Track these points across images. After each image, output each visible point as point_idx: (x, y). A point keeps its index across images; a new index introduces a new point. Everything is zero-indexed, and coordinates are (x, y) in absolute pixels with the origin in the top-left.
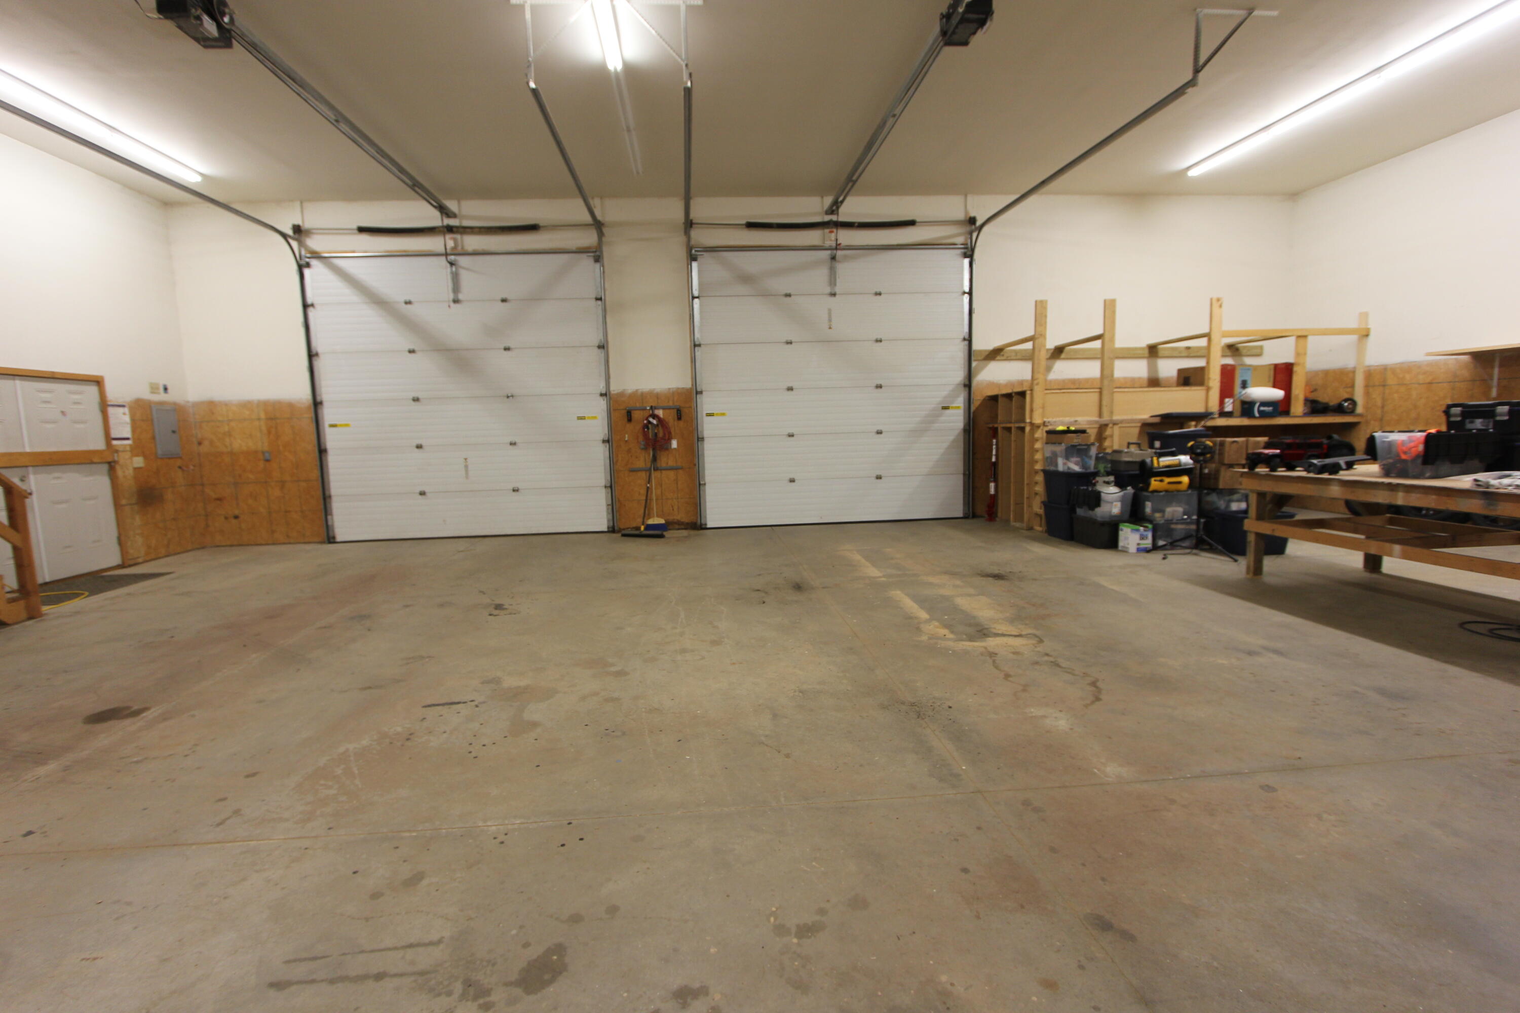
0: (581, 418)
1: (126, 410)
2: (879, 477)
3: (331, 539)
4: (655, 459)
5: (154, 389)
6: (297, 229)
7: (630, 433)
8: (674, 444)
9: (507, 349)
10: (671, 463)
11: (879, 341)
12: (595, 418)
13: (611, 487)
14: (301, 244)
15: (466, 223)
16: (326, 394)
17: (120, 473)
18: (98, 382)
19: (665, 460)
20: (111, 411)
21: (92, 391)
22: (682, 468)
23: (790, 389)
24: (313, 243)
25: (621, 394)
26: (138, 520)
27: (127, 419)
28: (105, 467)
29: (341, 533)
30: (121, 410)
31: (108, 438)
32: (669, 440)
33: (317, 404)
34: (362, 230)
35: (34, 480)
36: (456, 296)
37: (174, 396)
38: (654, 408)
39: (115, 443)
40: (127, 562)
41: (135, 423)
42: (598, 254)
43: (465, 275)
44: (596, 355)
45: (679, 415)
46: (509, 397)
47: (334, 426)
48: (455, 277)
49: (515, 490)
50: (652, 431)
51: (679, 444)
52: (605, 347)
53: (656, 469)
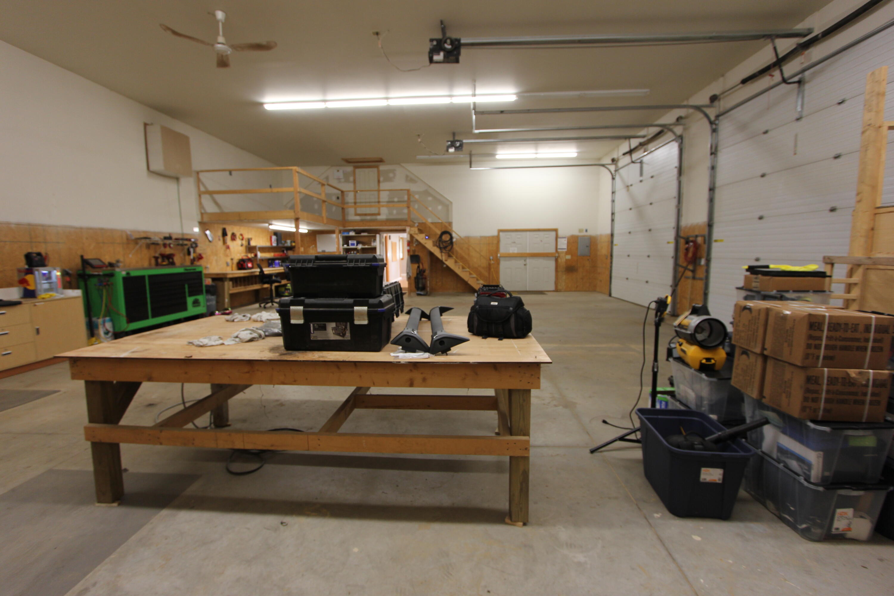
0: (667, 243)
1: (566, 239)
3: (610, 295)
4: (694, 271)
5: (580, 231)
6: (613, 160)
8: (702, 262)
9: (651, 204)
10: (700, 275)
12: (671, 243)
13: (672, 286)
14: (616, 165)
15: (647, 138)
17: (559, 260)
18: (556, 230)
19: (698, 273)
20: (559, 240)
21: (554, 233)
22: (704, 279)
23: (761, 218)
24: (621, 164)
25: (684, 228)
26: (564, 277)
27: (566, 242)
28: (554, 259)
30: (564, 239)
31: (557, 249)
32: (700, 258)
33: (612, 236)
34: (624, 154)
35: (528, 261)
36: (641, 178)
37: (591, 233)
38: (697, 236)
39: (559, 250)
40: (557, 290)
41: (569, 243)
42: (680, 139)
43: (644, 167)
44: (674, 202)
45: (705, 240)
46: (650, 230)
47: (615, 245)
48: (641, 168)
49: (647, 282)
50: (691, 252)
51: (704, 262)
52: (678, 198)
53: (694, 278)
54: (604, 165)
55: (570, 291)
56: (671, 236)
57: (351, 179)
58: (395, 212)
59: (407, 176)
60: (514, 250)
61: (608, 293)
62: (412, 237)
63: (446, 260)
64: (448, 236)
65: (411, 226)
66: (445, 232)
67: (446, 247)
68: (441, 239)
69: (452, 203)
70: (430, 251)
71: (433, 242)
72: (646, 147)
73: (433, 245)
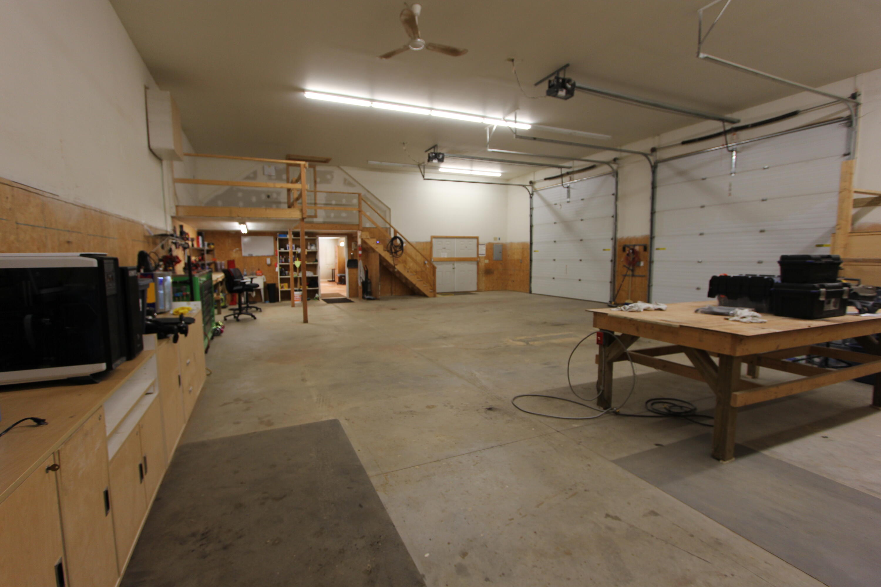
0: (604, 250)
1: (485, 246)
3: (531, 293)
4: (633, 271)
5: (495, 239)
6: (531, 183)
7: (622, 258)
8: (642, 264)
9: (582, 220)
10: (640, 274)
11: (764, 200)
12: (609, 250)
13: (613, 282)
14: (533, 187)
15: (576, 169)
16: (534, 240)
17: (480, 264)
18: (477, 238)
19: (638, 272)
20: (480, 246)
21: (475, 241)
22: (644, 276)
23: (701, 234)
24: (537, 186)
25: (622, 239)
26: (484, 279)
27: (485, 248)
28: (476, 263)
29: (534, 291)
30: (483, 246)
31: (478, 254)
32: (639, 261)
33: (531, 244)
34: (546, 179)
35: (457, 265)
36: (568, 200)
37: (502, 241)
38: (635, 245)
39: (480, 255)
40: (478, 290)
41: (487, 250)
42: (616, 174)
43: (572, 191)
44: (612, 220)
45: (645, 249)
46: (581, 240)
47: (535, 251)
48: (569, 192)
49: (580, 280)
50: (631, 257)
51: (644, 264)
52: (615, 217)
53: (633, 276)
54: (524, 186)
55: (489, 290)
56: (609, 245)
57: (284, 177)
58: (332, 215)
59: (345, 180)
60: (444, 255)
61: (528, 291)
62: (363, 242)
63: (397, 265)
64: (398, 241)
65: (364, 229)
66: (396, 238)
67: (396, 252)
68: (392, 244)
69: (390, 209)
70: (380, 256)
71: (384, 247)
72: (571, 175)
73: (384, 250)
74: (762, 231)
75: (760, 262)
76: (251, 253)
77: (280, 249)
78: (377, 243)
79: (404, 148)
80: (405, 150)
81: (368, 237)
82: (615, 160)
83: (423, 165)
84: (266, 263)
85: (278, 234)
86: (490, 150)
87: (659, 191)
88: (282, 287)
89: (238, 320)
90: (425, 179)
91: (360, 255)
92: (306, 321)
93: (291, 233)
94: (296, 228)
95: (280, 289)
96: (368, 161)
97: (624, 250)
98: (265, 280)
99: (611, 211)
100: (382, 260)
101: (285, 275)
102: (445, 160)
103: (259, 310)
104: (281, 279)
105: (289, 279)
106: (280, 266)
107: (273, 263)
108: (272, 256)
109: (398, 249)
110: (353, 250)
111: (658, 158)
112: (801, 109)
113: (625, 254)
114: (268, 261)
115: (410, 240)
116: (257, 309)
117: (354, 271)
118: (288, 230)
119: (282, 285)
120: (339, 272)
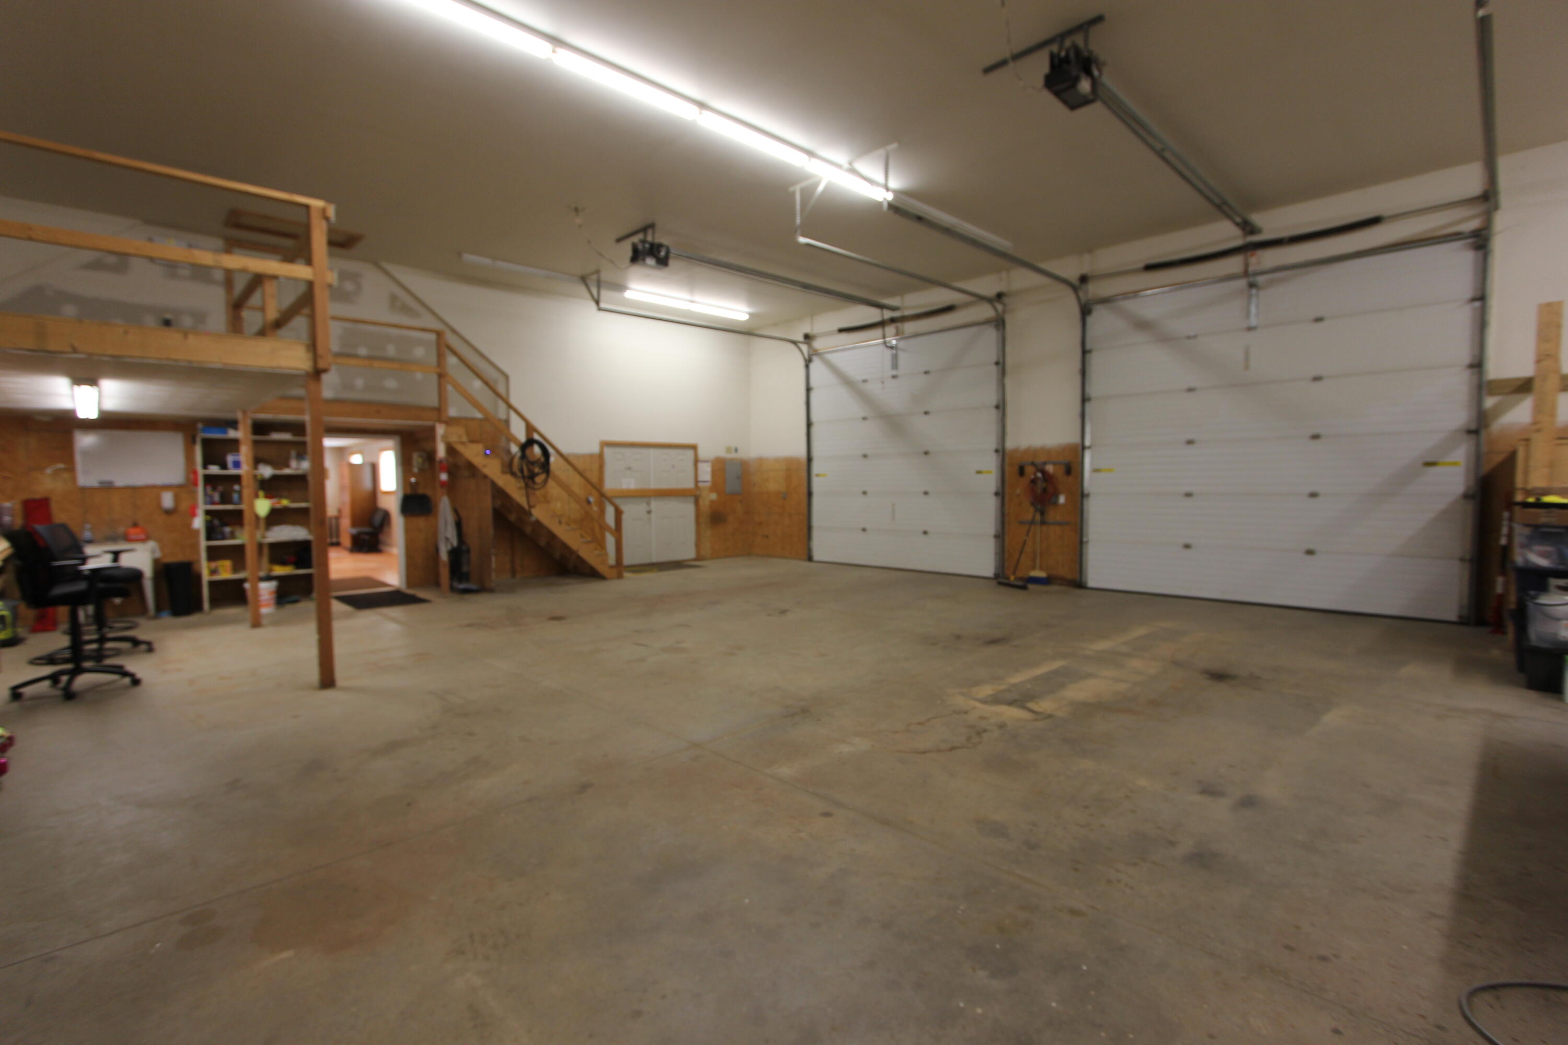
0: (979, 472)
1: (710, 464)
2: (1310, 552)
3: (810, 558)
4: (1042, 513)
5: (728, 450)
6: (807, 337)
7: (1020, 488)
8: (1062, 499)
9: (926, 413)
10: (1058, 518)
11: (1317, 379)
12: (989, 472)
13: (1000, 537)
14: (809, 345)
15: (907, 313)
16: (816, 453)
17: (701, 502)
18: (694, 448)
19: (1053, 515)
20: (700, 465)
21: (690, 453)
22: (1068, 524)
23: (1190, 442)
24: (818, 344)
25: (1015, 451)
26: (709, 533)
27: (709, 469)
28: (692, 499)
29: (818, 555)
30: (707, 464)
31: (697, 481)
32: (1056, 494)
33: (809, 459)
34: (841, 331)
35: (655, 504)
36: (894, 373)
37: (742, 455)
38: (1045, 463)
39: (700, 484)
40: (699, 558)
41: (714, 473)
42: (999, 323)
43: (902, 356)
44: (993, 414)
45: (1069, 470)
46: (926, 453)
47: (817, 475)
48: (895, 358)
49: (925, 533)
50: (1040, 485)
51: (1066, 499)
52: (1001, 407)
53: (1043, 523)
54: (795, 343)
55: (718, 557)
56: (991, 463)
58: (359, 383)
59: (394, 298)
60: (629, 483)
61: (805, 557)
62: (451, 450)
63: (534, 507)
64: (537, 450)
65: (450, 422)
66: (530, 442)
67: (532, 476)
68: (523, 456)
69: (506, 377)
70: (493, 484)
71: (503, 465)
72: (899, 325)
73: (504, 472)
74: (1316, 437)
75: (1313, 495)
76: (107, 477)
77: (205, 466)
78: (486, 454)
79: (578, 221)
80: (580, 226)
81: (464, 439)
82: (1000, 296)
83: (595, 277)
84: (159, 505)
85: (200, 426)
86: (802, 240)
87: (1096, 361)
88: (213, 572)
89: (69, 695)
90: (600, 309)
91: (443, 484)
92: (327, 681)
93: (249, 422)
94: (262, 410)
95: (206, 577)
96: (459, 254)
97: (1021, 471)
98: (158, 555)
99: (992, 398)
100: (499, 493)
101: (224, 538)
102: (671, 262)
103: (143, 647)
104: (210, 549)
105: (240, 549)
106: (208, 512)
107: (185, 506)
108: (180, 486)
109: (537, 470)
110: (416, 470)
111: (1090, 295)
112: (1385, 213)
113: (1025, 481)
114: (168, 500)
115: (565, 450)
116: (136, 642)
117: (421, 522)
118: (239, 416)
119: (213, 565)
120: (354, 524)
